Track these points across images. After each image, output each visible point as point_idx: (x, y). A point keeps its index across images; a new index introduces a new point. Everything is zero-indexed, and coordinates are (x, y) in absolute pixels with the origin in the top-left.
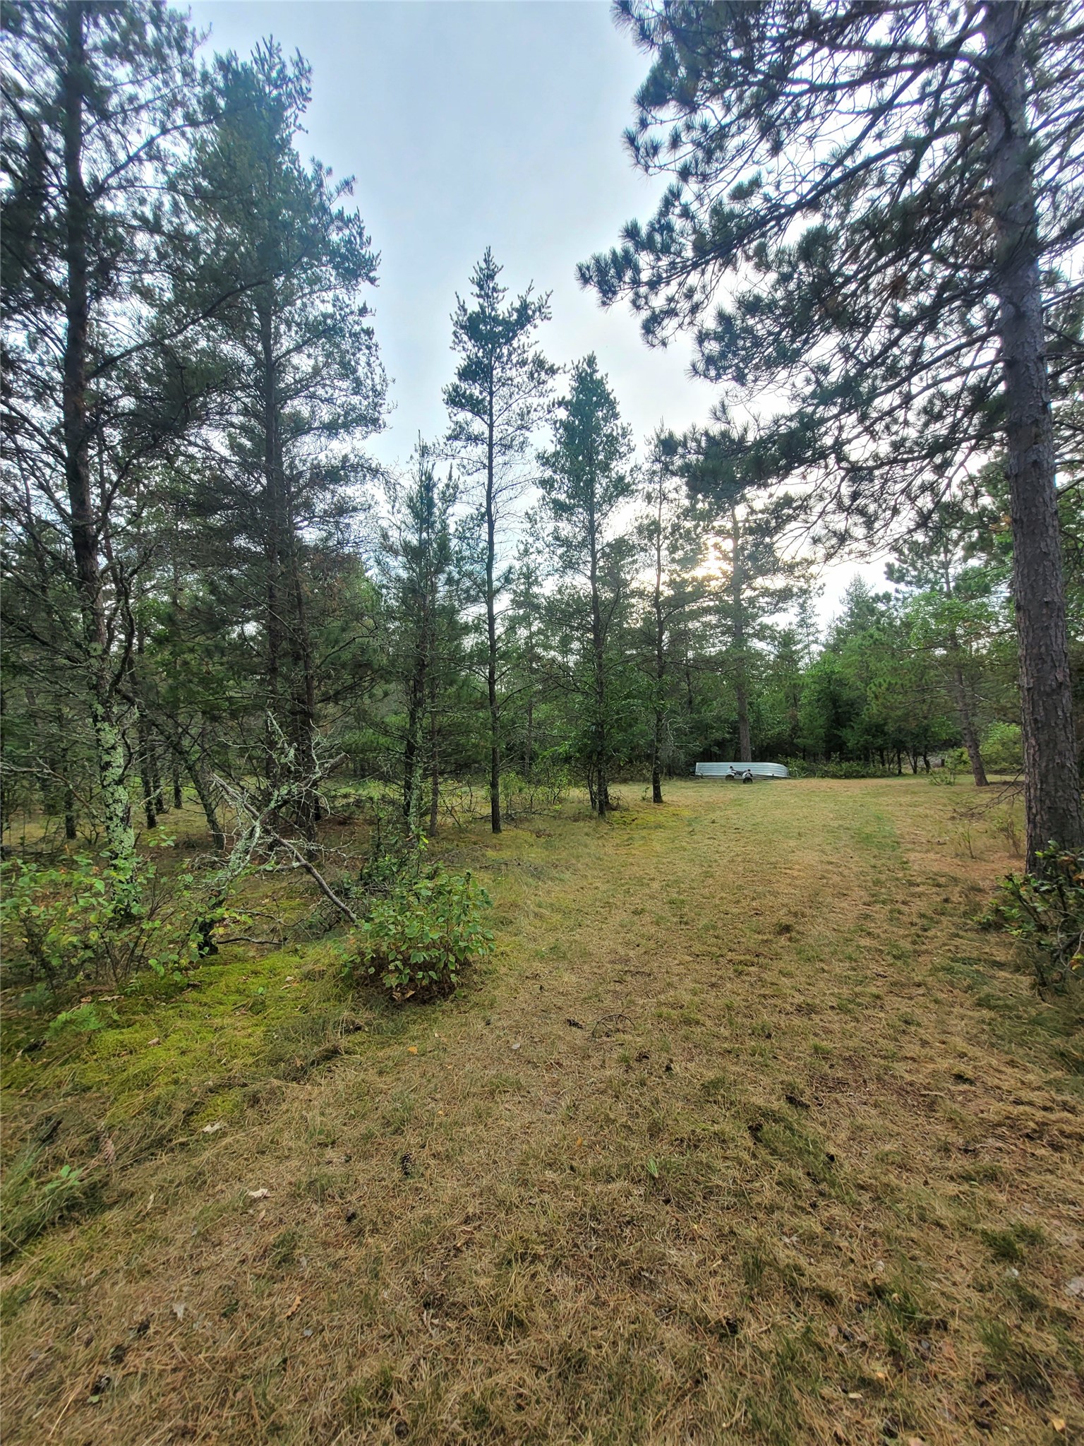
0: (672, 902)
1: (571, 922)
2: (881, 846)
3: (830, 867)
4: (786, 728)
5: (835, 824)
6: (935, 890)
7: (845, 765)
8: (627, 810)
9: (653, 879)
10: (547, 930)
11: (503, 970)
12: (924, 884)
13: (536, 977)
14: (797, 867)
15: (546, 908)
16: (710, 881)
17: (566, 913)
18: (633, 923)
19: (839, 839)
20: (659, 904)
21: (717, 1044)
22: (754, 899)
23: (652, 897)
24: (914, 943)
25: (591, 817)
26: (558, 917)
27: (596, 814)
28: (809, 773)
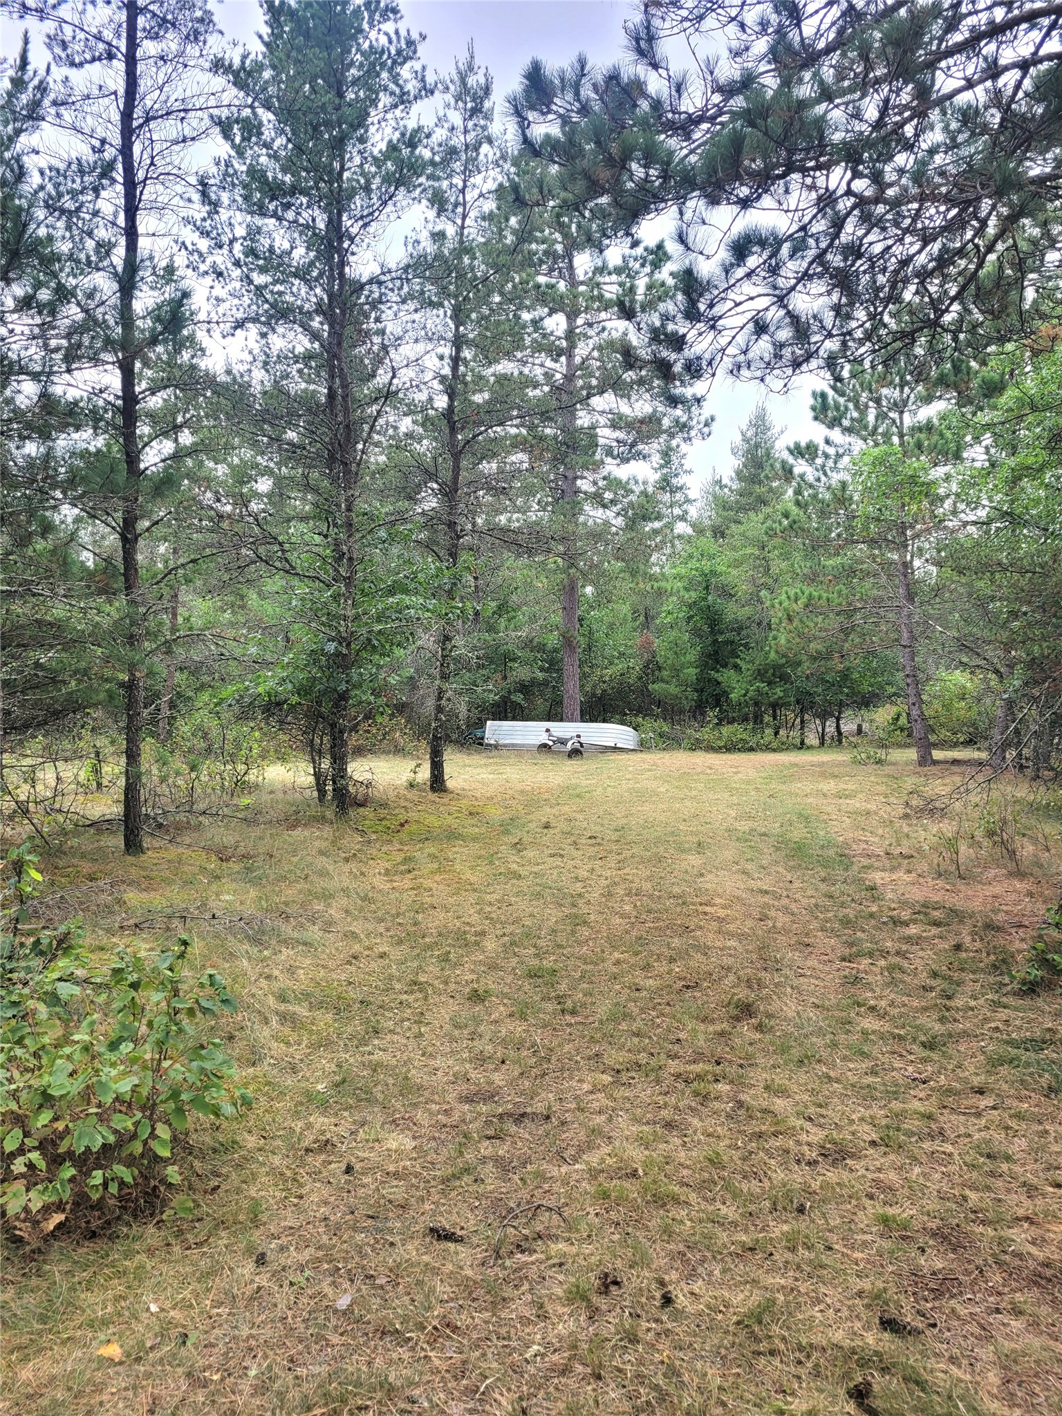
0: (533, 975)
1: (356, 1027)
2: (825, 863)
3: (766, 899)
4: (636, 664)
5: (744, 826)
6: (935, 931)
7: (726, 730)
8: (384, 805)
9: (483, 933)
10: (315, 1046)
11: (251, 1141)
12: (915, 922)
13: (326, 1146)
14: (718, 901)
15: (299, 1001)
16: (585, 932)
17: (340, 1008)
18: (477, 1021)
19: (761, 852)
20: (509, 979)
21: (723, 1237)
22: (672, 960)
23: (493, 967)
24: (942, 1020)
25: (323, 819)
26: (325, 1019)
27: (329, 814)
28: (669, 742)
